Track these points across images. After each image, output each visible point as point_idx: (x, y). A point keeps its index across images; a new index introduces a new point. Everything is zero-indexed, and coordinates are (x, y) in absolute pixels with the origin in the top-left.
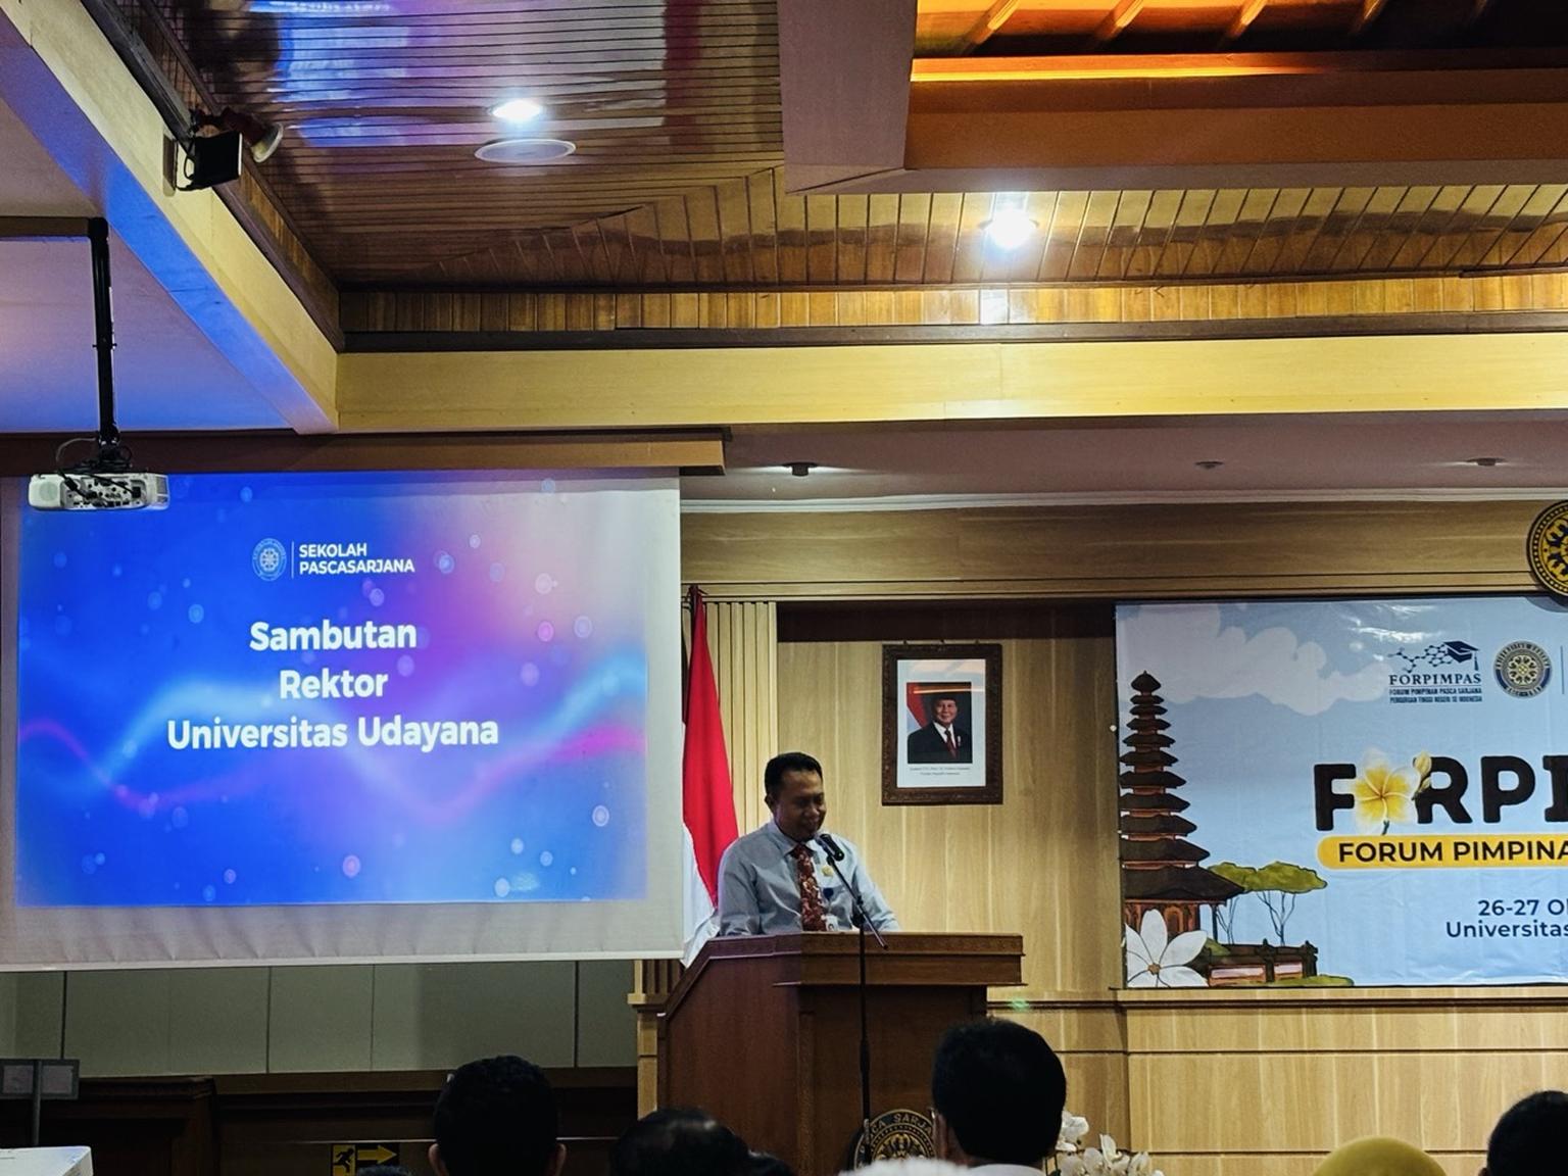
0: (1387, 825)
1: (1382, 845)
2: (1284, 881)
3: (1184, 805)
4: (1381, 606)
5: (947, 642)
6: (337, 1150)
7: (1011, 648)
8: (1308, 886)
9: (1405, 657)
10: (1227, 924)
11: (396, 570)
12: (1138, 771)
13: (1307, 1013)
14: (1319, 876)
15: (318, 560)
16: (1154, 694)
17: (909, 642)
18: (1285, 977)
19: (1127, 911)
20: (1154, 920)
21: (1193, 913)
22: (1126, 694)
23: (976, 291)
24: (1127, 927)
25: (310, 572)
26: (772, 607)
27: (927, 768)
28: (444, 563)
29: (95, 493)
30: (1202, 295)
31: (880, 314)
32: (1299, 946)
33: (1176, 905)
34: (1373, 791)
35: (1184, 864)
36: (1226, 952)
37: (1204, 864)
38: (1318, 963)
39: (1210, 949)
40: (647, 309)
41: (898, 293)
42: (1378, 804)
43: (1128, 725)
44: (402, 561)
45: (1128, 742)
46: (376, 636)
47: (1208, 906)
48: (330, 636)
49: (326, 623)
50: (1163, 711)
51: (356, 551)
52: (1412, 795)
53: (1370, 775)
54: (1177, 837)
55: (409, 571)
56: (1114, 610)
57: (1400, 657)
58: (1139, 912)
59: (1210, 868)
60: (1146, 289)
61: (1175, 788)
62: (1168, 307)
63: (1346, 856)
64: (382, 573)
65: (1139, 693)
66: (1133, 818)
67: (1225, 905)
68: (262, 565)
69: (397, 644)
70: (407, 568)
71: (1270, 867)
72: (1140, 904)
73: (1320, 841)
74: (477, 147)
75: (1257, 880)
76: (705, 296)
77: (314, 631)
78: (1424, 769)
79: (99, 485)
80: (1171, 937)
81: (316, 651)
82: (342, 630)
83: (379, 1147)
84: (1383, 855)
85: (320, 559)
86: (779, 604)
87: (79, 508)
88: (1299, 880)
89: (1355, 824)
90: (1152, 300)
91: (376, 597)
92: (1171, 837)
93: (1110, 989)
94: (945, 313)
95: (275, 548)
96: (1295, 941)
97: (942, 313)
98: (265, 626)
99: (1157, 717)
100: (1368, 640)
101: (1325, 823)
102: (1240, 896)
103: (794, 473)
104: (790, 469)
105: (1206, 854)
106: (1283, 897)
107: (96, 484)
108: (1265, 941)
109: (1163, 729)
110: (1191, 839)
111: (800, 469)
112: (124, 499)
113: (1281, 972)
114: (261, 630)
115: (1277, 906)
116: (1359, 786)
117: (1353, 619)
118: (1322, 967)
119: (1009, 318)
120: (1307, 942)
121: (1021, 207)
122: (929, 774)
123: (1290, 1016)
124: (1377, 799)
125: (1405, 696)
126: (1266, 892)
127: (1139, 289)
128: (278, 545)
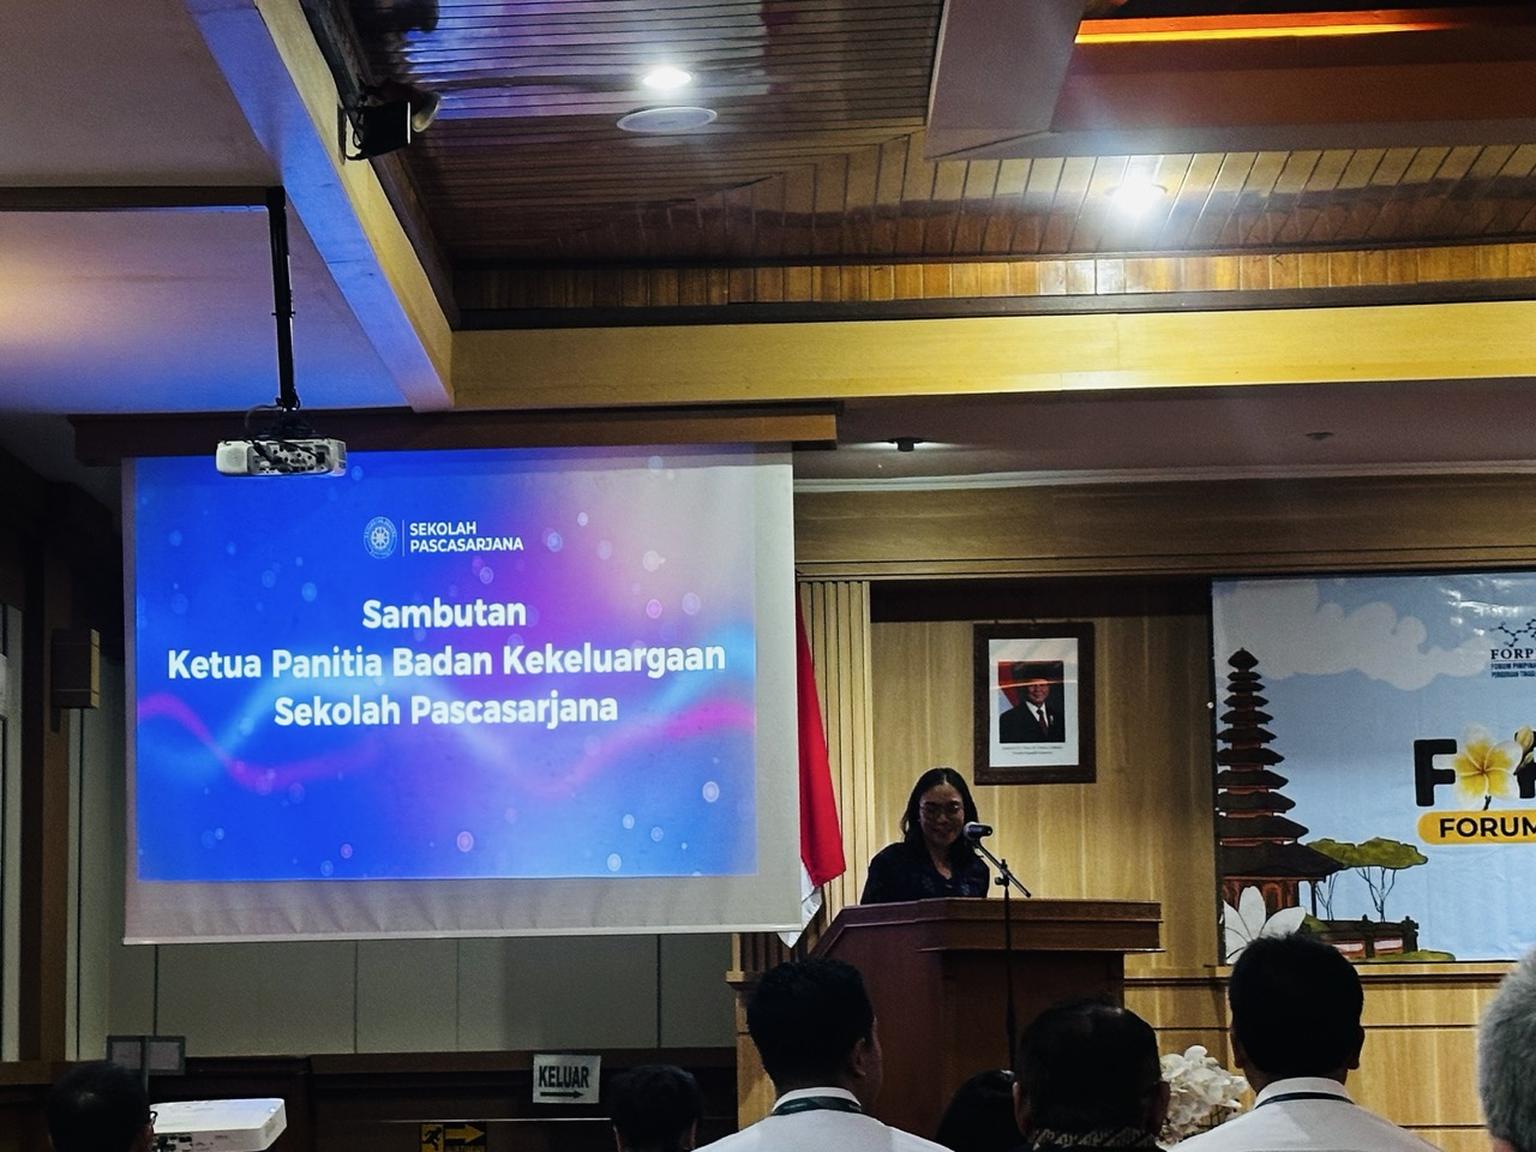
0: (1488, 800)
1: (1483, 821)
2: (1385, 857)
3: (1282, 782)
4: (1483, 580)
5: (1039, 621)
6: (425, 1129)
7: (1103, 627)
8: (1408, 861)
9: (1507, 632)
10: (1326, 898)
11: (505, 548)
12: (1238, 747)
13: (1408, 989)
14: (1419, 851)
15: (428, 538)
16: (1250, 670)
17: (1000, 622)
18: (1385, 952)
19: (1224, 888)
20: (1252, 897)
21: (1291, 889)
22: (1223, 671)
23: (1093, 261)
24: (1225, 904)
25: (420, 550)
26: (866, 586)
27: (1018, 748)
28: (553, 541)
29: (280, 458)
30: (1321, 261)
31: (995, 285)
32: (1399, 921)
33: (1274, 882)
34: (1474, 766)
35: (1282, 841)
36: (1326, 929)
37: (1303, 841)
38: (1418, 938)
39: (1309, 925)
40: (759, 282)
41: (1012, 264)
42: (1479, 779)
43: (1225, 702)
44: (511, 539)
45: (1225, 719)
46: (486, 615)
47: (1307, 882)
48: (440, 615)
49: (437, 601)
50: (1260, 688)
51: (466, 529)
52: (1514, 770)
53: (1471, 750)
54: (1276, 814)
55: (518, 549)
56: (1211, 587)
57: (1502, 631)
58: (1237, 889)
59: (1308, 844)
60: (1265, 256)
61: (1273, 765)
62: (1286, 275)
63: (1447, 832)
64: (491, 551)
65: (1236, 670)
66: (1231, 795)
67: (1325, 881)
68: (373, 542)
69: (506, 622)
70: (516, 546)
71: (1369, 843)
72: (1237, 880)
73: (1420, 817)
74: (620, 116)
75: (1356, 856)
76: (818, 269)
77: (425, 609)
78: (1526, 743)
79: (285, 451)
80: (1269, 915)
81: (428, 629)
82: (453, 608)
83: (467, 1126)
84: (1484, 830)
85: (430, 537)
86: (872, 583)
87: (265, 473)
88: (1398, 856)
89: (1454, 800)
90: (1271, 269)
91: (486, 575)
92: (1269, 814)
93: (1206, 966)
94: (1061, 283)
95: (385, 526)
96: (1395, 917)
97: (1058, 283)
98: (377, 604)
99: (1255, 694)
100: (1468, 614)
101: (1425, 798)
102: (1340, 872)
103: (900, 449)
104: (895, 446)
105: (1304, 831)
106: (1383, 873)
107: (281, 450)
108: (1365, 917)
109: (1261, 705)
110: (1289, 815)
111: (906, 445)
112: (309, 464)
113: (1382, 948)
114: (373, 608)
115: (1377, 882)
116: (1458, 761)
117: (1453, 593)
118: (1423, 943)
119: (1125, 288)
120: (1408, 918)
121: (1152, 171)
122: (1021, 753)
123: (1390, 992)
124: (1479, 774)
125: (1507, 670)
126: (1366, 868)
127: (1258, 257)
128: (388, 522)
